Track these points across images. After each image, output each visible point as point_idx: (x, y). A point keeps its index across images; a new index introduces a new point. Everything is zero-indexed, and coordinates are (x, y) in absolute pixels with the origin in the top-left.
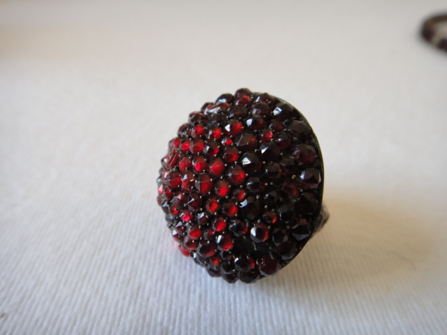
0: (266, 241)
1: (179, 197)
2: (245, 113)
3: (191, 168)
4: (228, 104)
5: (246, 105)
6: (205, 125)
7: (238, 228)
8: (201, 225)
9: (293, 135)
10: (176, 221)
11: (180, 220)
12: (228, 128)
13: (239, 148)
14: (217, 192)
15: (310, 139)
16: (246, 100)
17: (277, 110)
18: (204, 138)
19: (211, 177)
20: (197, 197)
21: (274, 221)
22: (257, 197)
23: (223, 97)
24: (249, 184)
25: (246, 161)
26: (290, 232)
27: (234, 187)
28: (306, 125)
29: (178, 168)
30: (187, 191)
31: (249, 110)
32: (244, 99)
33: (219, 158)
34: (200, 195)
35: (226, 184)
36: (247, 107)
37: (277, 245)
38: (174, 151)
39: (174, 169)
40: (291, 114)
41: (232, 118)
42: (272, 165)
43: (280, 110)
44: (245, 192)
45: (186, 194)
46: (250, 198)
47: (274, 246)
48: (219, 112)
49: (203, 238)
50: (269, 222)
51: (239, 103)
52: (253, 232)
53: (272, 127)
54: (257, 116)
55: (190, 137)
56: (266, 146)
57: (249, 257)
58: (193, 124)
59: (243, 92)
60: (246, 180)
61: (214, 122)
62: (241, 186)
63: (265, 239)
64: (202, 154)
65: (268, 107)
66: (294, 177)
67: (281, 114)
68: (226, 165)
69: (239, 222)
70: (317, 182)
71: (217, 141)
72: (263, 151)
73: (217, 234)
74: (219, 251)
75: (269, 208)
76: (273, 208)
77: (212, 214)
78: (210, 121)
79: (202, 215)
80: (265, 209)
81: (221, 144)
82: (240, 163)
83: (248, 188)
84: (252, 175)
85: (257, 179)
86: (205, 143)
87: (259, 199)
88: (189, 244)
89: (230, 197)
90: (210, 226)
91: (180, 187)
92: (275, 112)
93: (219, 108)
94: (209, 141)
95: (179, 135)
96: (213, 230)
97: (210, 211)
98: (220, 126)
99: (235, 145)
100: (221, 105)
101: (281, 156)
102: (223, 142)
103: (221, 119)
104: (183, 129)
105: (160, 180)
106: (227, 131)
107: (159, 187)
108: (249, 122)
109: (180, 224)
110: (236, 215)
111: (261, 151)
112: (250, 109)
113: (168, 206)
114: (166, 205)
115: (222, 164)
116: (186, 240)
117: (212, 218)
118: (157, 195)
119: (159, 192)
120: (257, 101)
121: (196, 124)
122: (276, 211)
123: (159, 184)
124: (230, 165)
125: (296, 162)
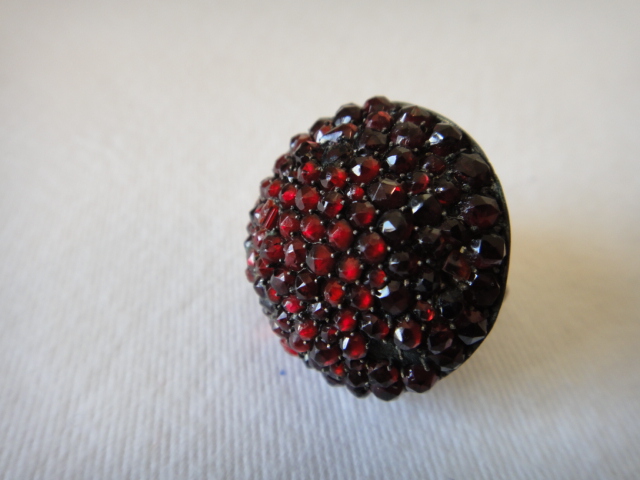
0: (418, 347)
1: (282, 278)
2: (384, 142)
3: (298, 233)
4: (354, 127)
5: (384, 129)
6: (319, 163)
7: (375, 329)
8: (317, 321)
9: (461, 181)
10: (276, 311)
11: (282, 309)
12: (356, 170)
13: (376, 205)
14: (341, 275)
15: (490, 185)
16: (384, 118)
17: (435, 136)
18: (319, 186)
19: (332, 250)
20: (310, 280)
21: (431, 318)
22: (406, 283)
23: (345, 112)
24: (392, 263)
25: (388, 226)
26: (455, 334)
27: (368, 267)
28: (483, 162)
29: (277, 231)
30: (293, 268)
31: (389, 139)
32: (380, 117)
33: (344, 221)
34: (314, 276)
35: (356, 262)
36: (385, 132)
37: (435, 352)
38: (271, 202)
39: (272, 233)
40: (459, 143)
41: (362, 152)
42: (430, 231)
43: (441, 138)
44: (386, 275)
45: (292, 273)
46: (394, 283)
47: (428, 353)
48: (341, 140)
49: (320, 339)
50: (423, 320)
51: (373, 124)
52: (398, 333)
53: (427, 167)
54: (404, 150)
55: (295, 181)
56: (419, 202)
57: (391, 367)
58: (298, 159)
59: (376, 103)
60: (388, 255)
61: (334, 158)
62: (379, 267)
63: (417, 344)
64: (316, 212)
65: (420, 132)
66: (463, 250)
67: (442, 144)
68: (355, 232)
69: (376, 319)
70: (499, 256)
71: (339, 191)
72: (415, 210)
73: (342, 336)
74: (343, 359)
75: (424, 300)
76: (429, 298)
77: (333, 305)
78: (327, 157)
79: (318, 306)
80: (417, 301)
81: (345, 198)
82: (378, 230)
83: (392, 269)
84: (397, 248)
85: (406, 255)
86: (320, 195)
87: (409, 286)
88: (299, 344)
89: (362, 282)
90: (332, 322)
91: (283, 261)
92: (432, 140)
93: (340, 134)
94: (326, 190)
95: (277, 176)
96: (335, 329)
97: (331, 302)
98: (343, 166)
99: (369, 199)
100: (343, 128)
101: (442, 217)
102: (349, 194)
103: (344, 153)
104: (281, 164)
105: (248, 244)
106: (355, 175)
107: (248, 256)
108: (392, 160)
109: (283, 315)
110: (372, 309)
111: (410, 209)
112: (391, 137)
113: (264, 287)
114: (260, 284)
115: (349, 230)
116: (294, 338)
117: (333, 312)
118: (245, 266)
119: (249, 263)
120: (402, 120)
121: (305, 160)
122: (434, 304)
123: (249, 251)
124: (361, 231)
125: (467, 225)
